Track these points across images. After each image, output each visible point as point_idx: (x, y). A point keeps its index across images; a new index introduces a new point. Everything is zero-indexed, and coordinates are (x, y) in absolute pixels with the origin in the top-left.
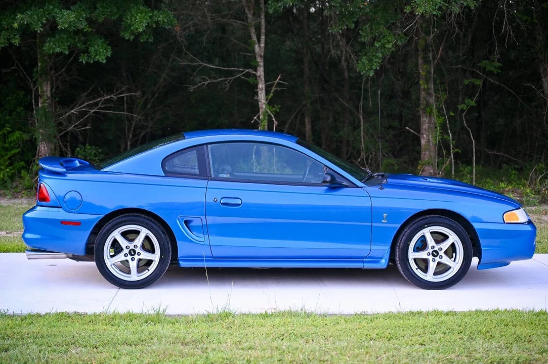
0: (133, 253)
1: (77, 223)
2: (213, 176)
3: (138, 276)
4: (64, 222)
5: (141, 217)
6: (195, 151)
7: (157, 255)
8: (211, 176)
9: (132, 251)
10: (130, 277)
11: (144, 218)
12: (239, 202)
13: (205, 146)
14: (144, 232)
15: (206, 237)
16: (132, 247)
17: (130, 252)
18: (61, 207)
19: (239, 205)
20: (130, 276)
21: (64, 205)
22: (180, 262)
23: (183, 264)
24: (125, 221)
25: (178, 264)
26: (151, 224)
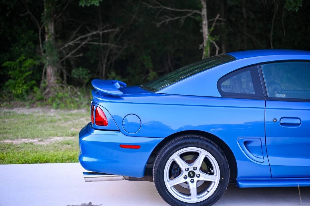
0: (192, 175)
1: (136, 147)
2: (269, 96)
3: (198, 198)
4: (124, 146)
5: (200, 139)
6: (249, 72)
7: (217, 177)
8: (267, 96)
9: (191, 173)
10: (190, 199)
11: (204, 140)
12: (298, 121)
13: (258, 66)
14: (203, 154)
15: (266, 158)
16: (191, 169)
17: (189, 174)
18: (119, 131)
19: (298, 124)
20: (190, 197)
21: (122, 128)
22: (239, 183)
23: (242, 184)
24: (185, 144)
25: (238, 184)
26: (211, 145)
